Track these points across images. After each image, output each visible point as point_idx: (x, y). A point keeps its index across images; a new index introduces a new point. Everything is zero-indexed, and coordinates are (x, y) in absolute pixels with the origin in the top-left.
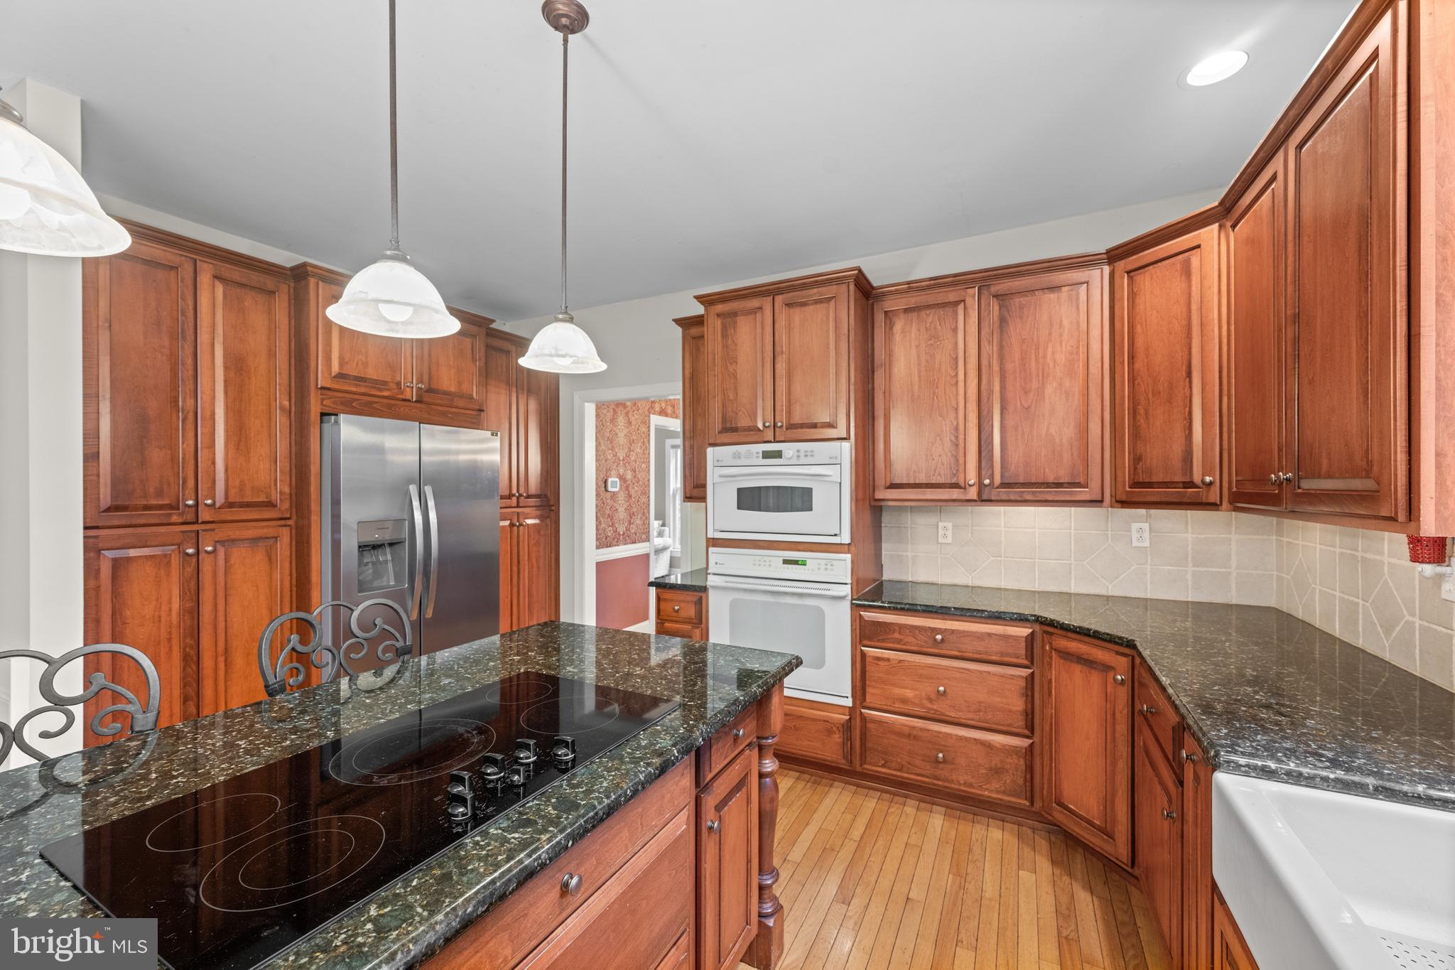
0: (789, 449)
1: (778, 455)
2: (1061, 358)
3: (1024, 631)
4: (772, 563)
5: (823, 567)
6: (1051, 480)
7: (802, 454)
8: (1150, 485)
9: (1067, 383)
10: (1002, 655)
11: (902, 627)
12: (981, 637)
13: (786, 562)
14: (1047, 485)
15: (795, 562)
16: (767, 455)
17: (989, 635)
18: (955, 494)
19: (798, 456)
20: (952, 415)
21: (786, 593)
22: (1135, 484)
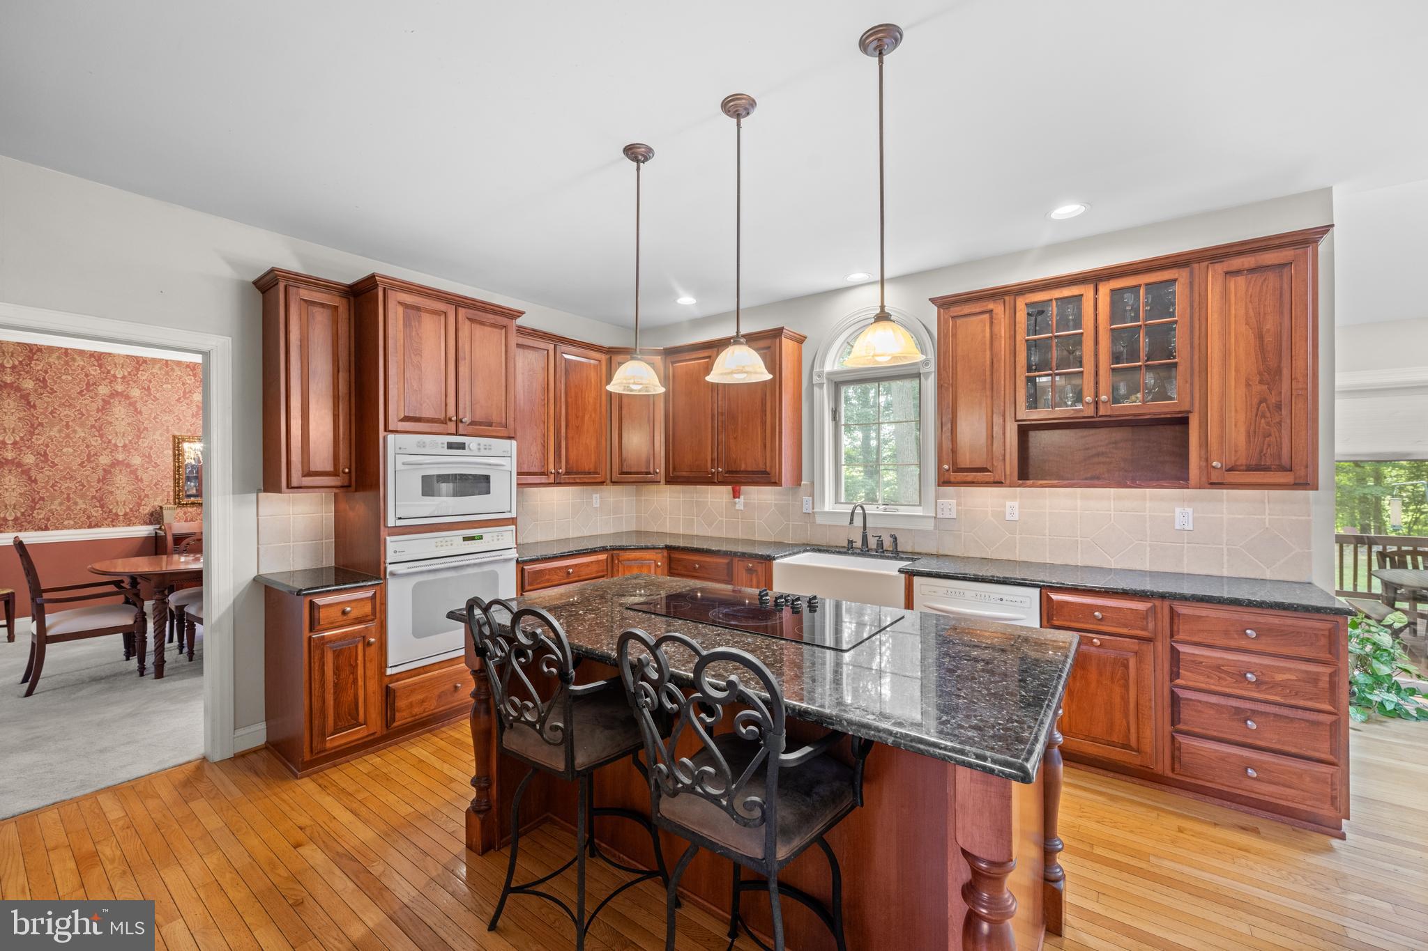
0: (472, 442)
1: (461, 446)
2: (591, 400)
3: (603, 557)
4: (453, 542)
5: (495, 538)
6: (587, 470)
7: (482, 447)
8: (630, 473)
9: (593, 415)
10: (598, 572)
11: (550, 570)
12: (588, 564)
13: (466, 539)
14: (585, 473)
15: (472, 538)
16: (451, 446)
17: (592, 562)
18: (543, 479)
19: (479, 449)
20: (542, 425)
21: (468, 566)
22: (623, 473)
